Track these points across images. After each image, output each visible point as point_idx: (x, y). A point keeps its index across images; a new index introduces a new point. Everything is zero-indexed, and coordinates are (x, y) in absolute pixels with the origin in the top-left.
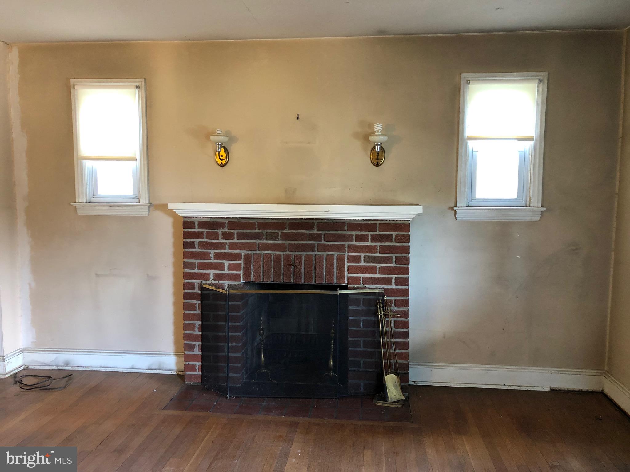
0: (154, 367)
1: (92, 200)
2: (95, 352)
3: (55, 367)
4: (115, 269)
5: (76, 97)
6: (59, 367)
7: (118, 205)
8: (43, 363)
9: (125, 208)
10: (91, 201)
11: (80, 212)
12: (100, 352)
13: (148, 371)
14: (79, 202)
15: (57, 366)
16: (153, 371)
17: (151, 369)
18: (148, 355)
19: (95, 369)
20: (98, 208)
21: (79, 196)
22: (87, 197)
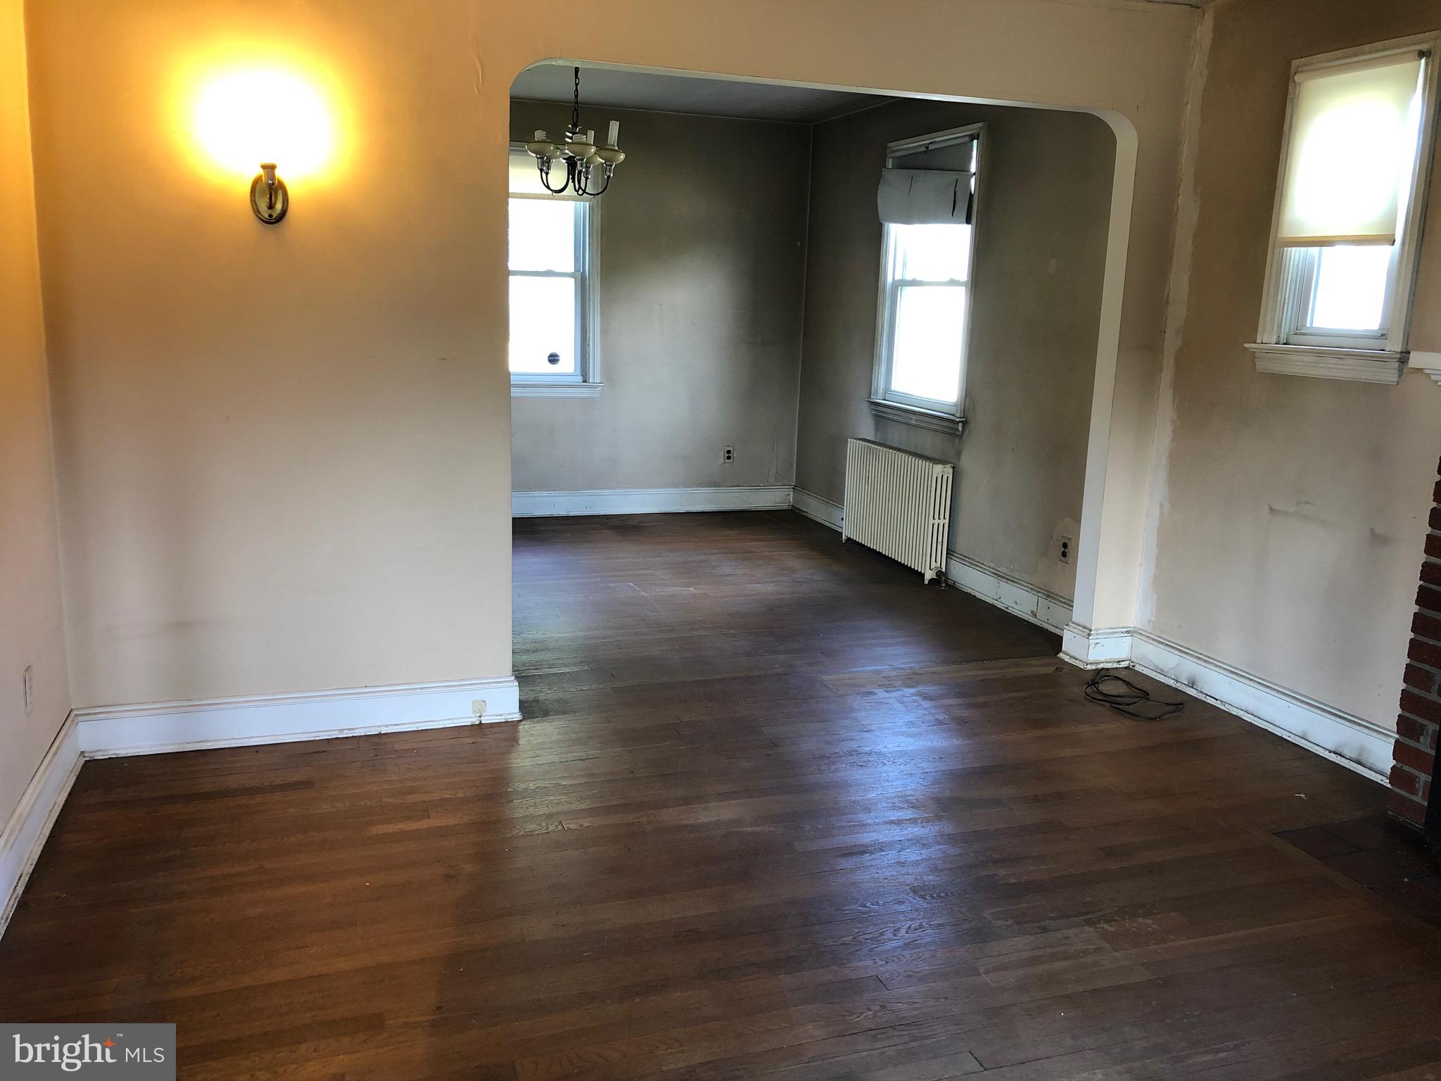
0: (1348, 754)
1: (1294, 339)
2: (1242, 676)
3: (1173, 681)
4: (1307, 503)
5: (1295, 100)
6: (1179, 685)
7: (1335, 354)
8: (1157, 667)
9: (1349, 362)
10: (1290, 342)
11: (1261, 366)
12: (1250, 680)
13: (1332, 757)
14: (1262, 343)
15: (1177, 681)
16: (1343, 759)
17: (1340, 755)
18: (1341, 721)
19: (1235, 712)
20: (1294, 358)
21: (1264, 330)
22: (1280, 332)
